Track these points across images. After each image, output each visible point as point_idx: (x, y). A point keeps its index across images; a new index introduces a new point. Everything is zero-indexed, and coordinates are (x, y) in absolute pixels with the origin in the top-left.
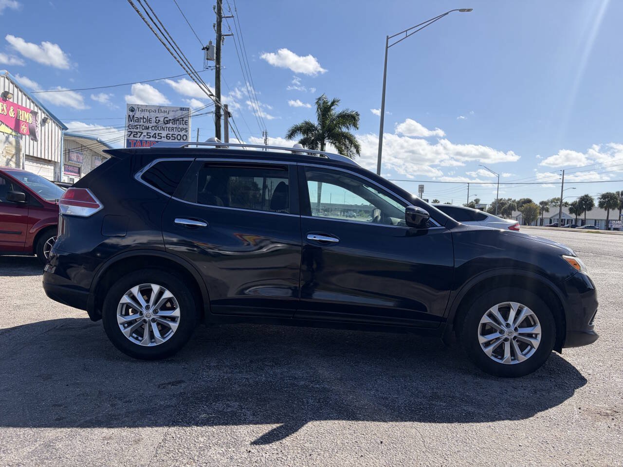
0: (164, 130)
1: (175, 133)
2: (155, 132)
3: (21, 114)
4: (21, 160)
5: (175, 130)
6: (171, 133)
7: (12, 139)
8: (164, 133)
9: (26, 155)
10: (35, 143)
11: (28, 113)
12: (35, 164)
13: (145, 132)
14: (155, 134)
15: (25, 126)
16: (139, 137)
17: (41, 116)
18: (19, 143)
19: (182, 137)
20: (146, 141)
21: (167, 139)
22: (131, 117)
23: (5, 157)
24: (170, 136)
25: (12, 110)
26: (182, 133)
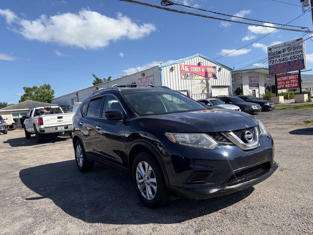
0: (288, 55)
1: (295, 55)
2: (284, 57)
3: (207, 69)
4: (210, 89)
5: (295, 53)
6: (293, 55)
7: (204, 81)
8: (289, 57)
9: (212, 86)
10: (216, 80)
11: (211, 68)
12: (218, 89)
13: (278, 59)
14: (284, 58)
15: (210, 74)
16: (275, 63)
17: (218, 67)
18: (208, 82)
19: (300, 56)
20: (279, 64)
21: (291, 59)
22: (270, 53)
23: (202, 89)
24: (293, 57)
25: (203, 69)
26: (299, 54)
